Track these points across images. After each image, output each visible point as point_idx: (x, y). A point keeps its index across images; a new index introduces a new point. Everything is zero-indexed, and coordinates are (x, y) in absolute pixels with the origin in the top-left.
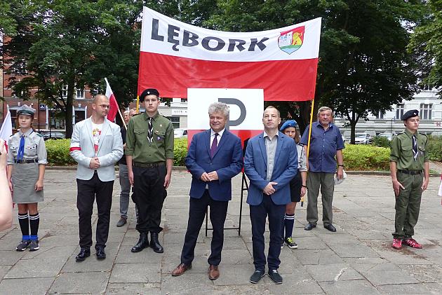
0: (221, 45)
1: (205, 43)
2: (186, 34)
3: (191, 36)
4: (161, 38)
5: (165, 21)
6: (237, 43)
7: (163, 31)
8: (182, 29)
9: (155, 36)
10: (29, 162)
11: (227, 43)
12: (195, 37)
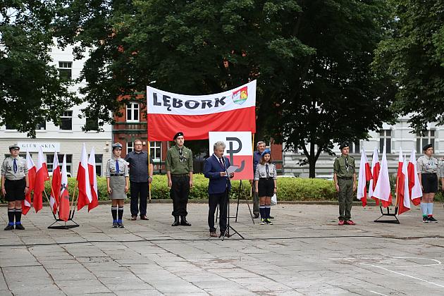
0: (197, 105)
1: (187, 104)
2: (175, 100)
3: (178, 101)
4: (160, 104)
5: (161, 93)
6: (207, 102)
7: (160, 99)
8: (172, 97)
9: (156, 103)
10: (121, 175)
11: (201, 103)
12: (180, 101)
